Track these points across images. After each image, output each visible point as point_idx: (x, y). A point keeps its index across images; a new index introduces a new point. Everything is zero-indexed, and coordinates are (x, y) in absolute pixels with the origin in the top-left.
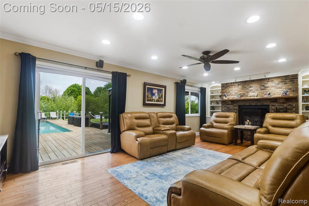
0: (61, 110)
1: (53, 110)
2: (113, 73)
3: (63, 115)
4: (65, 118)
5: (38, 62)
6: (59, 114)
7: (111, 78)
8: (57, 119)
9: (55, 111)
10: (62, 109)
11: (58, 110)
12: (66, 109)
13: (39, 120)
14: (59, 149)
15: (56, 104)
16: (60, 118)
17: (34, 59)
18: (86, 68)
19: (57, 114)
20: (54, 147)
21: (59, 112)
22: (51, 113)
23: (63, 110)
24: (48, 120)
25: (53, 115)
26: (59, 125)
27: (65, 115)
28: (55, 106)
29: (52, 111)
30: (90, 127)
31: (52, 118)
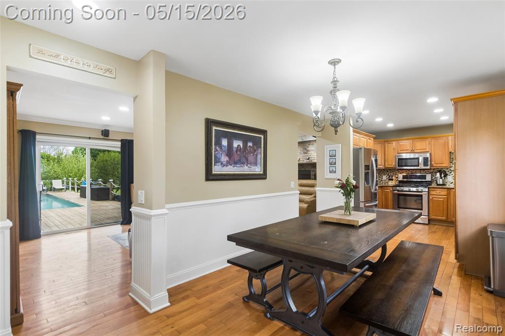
0: (70, 177)
1: (57, 177)
2: (122, 141)
3: (73, 184)
4: (76, 189)
5: (37, 137)
6: (67, 183)
7: (120, 146)
8: (63, 190)
9: (60, 179)
10: (71, 175)
11: (65, 177)
12: (78, 175)
13: (41, 192)
14: (64, 223)
15: (61, 167)
16: (68, 189)
17: (34, 134)
18: (90, 138)
19: (63, 183)
20: (57, 222)
21: (67, 179)
22: (53, 181)
23: (73, 176)
24: (49, 193)
25: (57, 184)
26: (66, 200)
27: (76, 184)
28: (59, 171)
29: (55, 179)
30: (111, 200)
31: (55, 190)
